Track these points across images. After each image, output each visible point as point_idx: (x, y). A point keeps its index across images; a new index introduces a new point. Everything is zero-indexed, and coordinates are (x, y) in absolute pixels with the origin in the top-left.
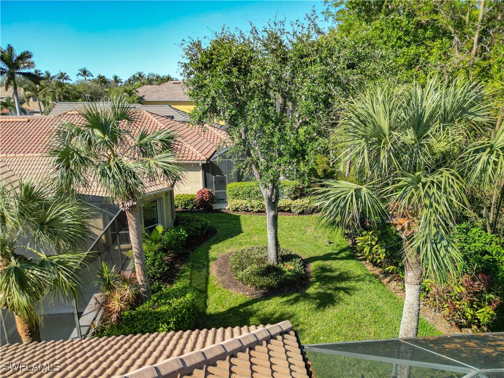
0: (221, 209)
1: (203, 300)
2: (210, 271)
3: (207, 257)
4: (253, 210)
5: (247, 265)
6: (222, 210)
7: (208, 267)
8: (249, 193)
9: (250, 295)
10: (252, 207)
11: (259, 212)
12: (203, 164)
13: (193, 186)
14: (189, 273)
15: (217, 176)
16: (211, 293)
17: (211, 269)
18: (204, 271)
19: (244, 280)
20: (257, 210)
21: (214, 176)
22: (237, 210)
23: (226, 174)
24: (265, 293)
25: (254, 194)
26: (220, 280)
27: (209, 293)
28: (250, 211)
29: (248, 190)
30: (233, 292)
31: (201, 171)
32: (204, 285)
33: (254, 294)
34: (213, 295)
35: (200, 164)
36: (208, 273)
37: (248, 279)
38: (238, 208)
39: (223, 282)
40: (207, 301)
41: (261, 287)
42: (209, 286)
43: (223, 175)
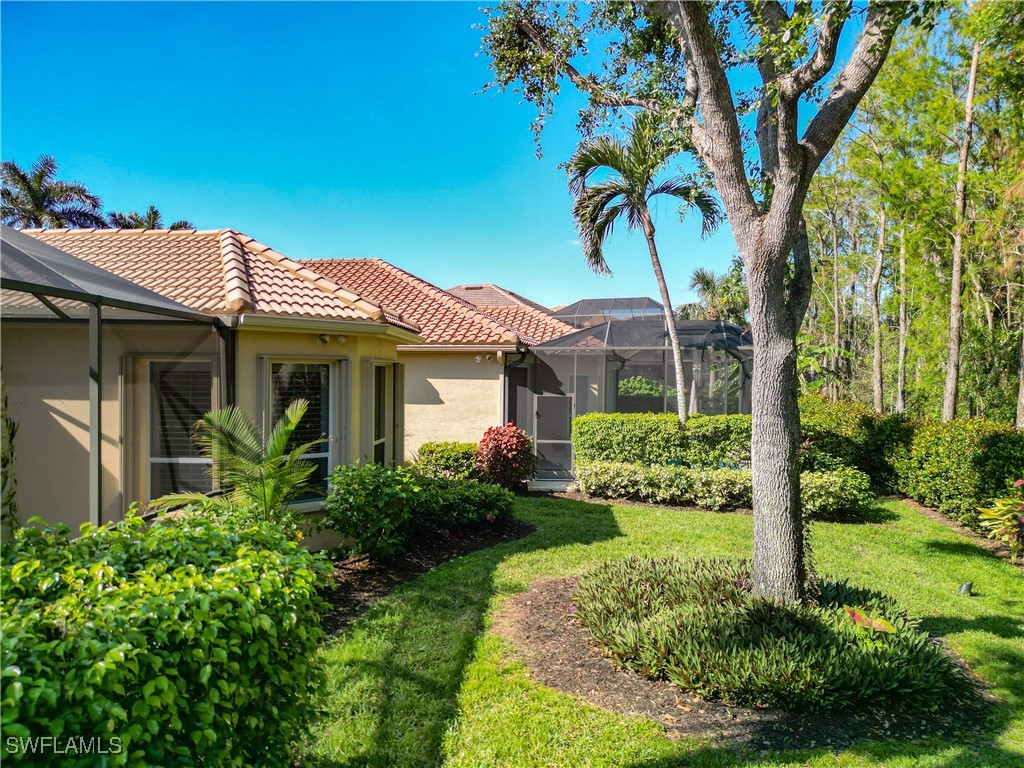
0: (552, 492)
1: (427, 723)
2: (488, 620)
3: (488, 580)
4: (653, 495)
5: (656, 604)
6: (556, 494)
7: (483, 607)
8: (642, 439)
9: (682, 729)
10: (651, 484)
11: (673, 502)
12: (506, 354)
13: (474, 422)
14: (397, 619)
15: (546, 394)
16: (475, 696)
17: (497, 613)
18: (465, 620)
19: (647, 656)
20: (667, 496)
21: (536, 396)
22: (600, 491)
23: (572, 391)
24: (765, 728)
25: (659, 447)
26: (531, 654)
27: (467, 696)
28: (645, 499)
29: (637, 432)
30: (592, 705)
31: (502, 377)
32: (453, 665)
33: (705, 727)
34: (489, 706)
35: (499, 354)
36: (480, 627)
37: (669, 652)
38: (606, 486)
39: (542, 664)
40: (449, 733)
41: (744, 696)
42: (472, 669)
43: (564, 394)
